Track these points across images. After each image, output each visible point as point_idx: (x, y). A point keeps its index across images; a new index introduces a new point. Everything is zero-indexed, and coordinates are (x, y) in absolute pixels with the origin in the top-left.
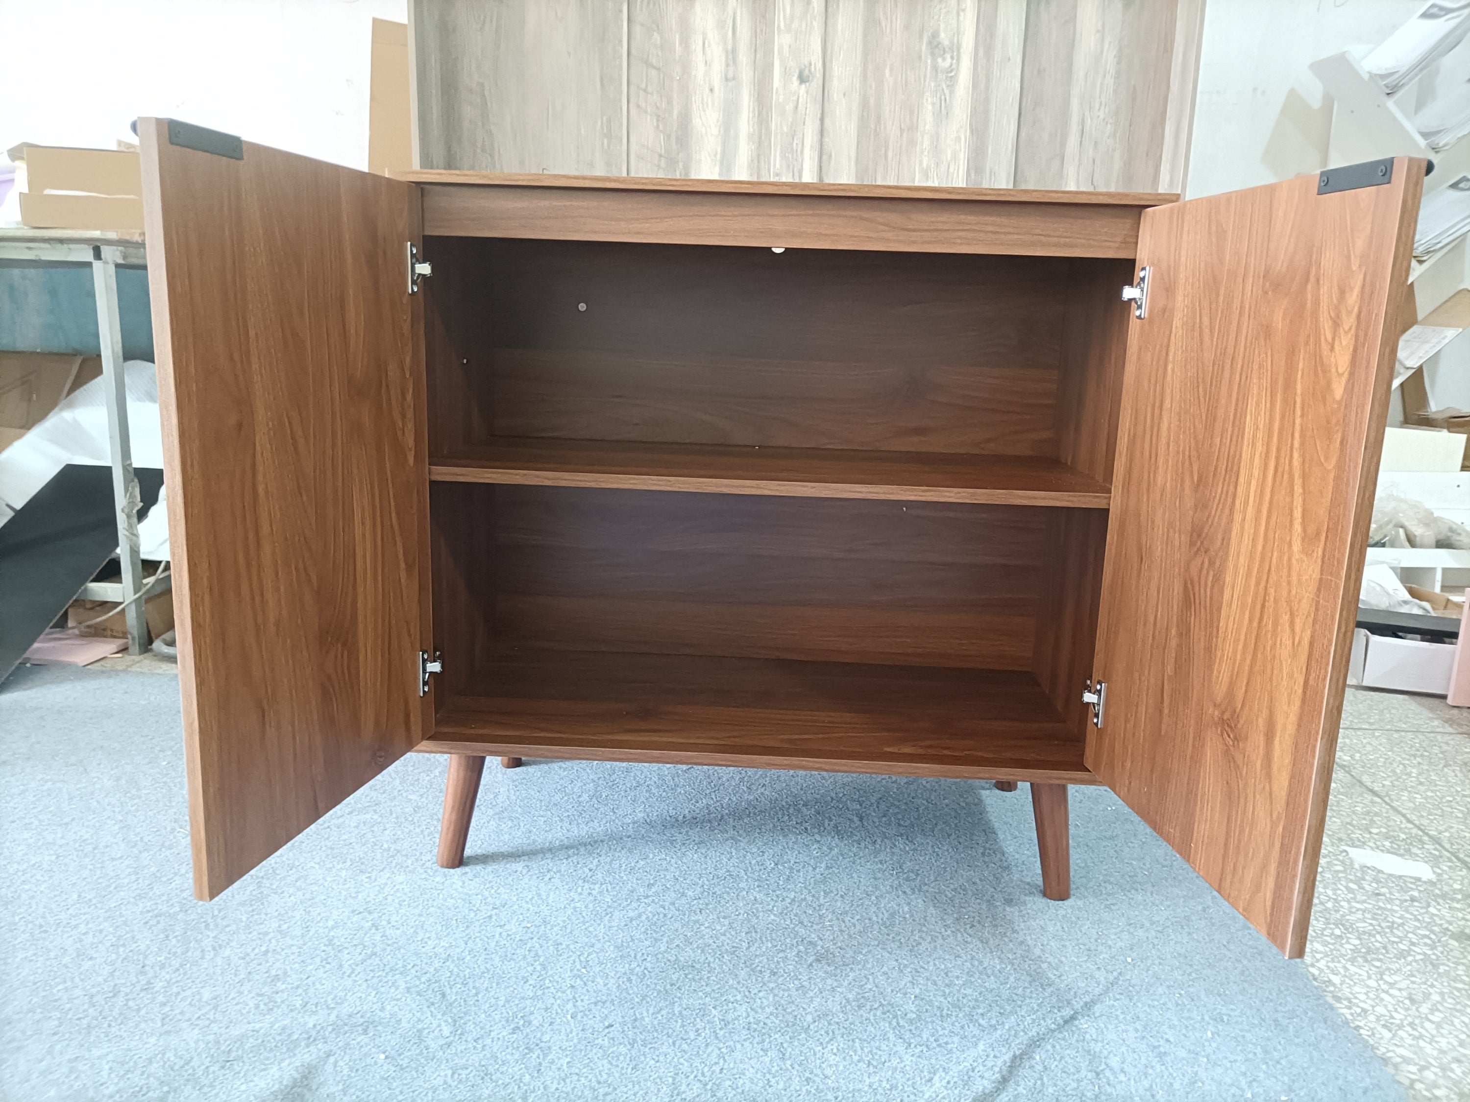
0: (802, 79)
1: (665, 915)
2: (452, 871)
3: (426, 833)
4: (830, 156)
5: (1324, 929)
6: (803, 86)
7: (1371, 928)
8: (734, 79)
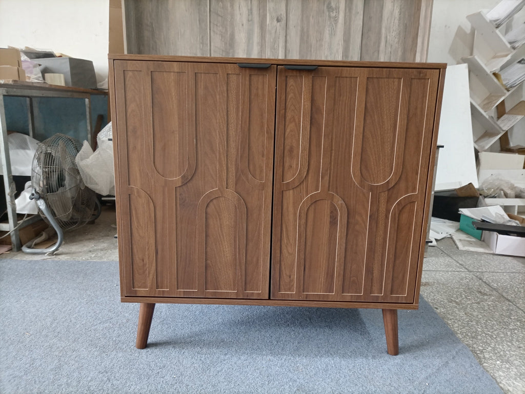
0: (278, 21)
1: (233, 369)
2: (142, 350)
3: (131, 332)
4: (289, 51)
5: (502, 365)
6: (278, 23)
7: (520, 363)
8: (251, 20)
